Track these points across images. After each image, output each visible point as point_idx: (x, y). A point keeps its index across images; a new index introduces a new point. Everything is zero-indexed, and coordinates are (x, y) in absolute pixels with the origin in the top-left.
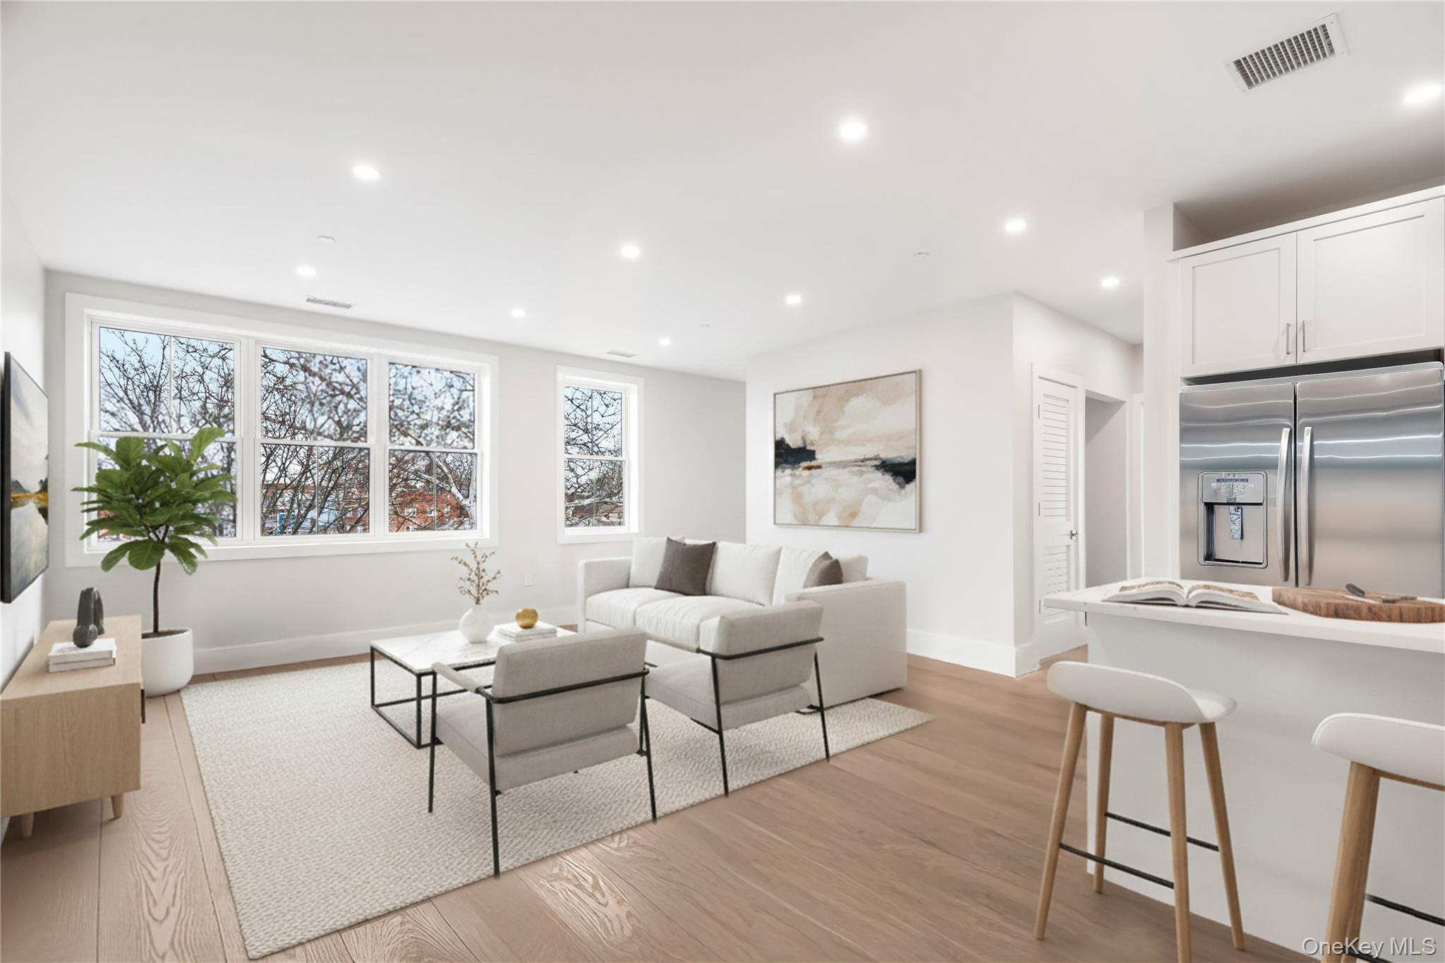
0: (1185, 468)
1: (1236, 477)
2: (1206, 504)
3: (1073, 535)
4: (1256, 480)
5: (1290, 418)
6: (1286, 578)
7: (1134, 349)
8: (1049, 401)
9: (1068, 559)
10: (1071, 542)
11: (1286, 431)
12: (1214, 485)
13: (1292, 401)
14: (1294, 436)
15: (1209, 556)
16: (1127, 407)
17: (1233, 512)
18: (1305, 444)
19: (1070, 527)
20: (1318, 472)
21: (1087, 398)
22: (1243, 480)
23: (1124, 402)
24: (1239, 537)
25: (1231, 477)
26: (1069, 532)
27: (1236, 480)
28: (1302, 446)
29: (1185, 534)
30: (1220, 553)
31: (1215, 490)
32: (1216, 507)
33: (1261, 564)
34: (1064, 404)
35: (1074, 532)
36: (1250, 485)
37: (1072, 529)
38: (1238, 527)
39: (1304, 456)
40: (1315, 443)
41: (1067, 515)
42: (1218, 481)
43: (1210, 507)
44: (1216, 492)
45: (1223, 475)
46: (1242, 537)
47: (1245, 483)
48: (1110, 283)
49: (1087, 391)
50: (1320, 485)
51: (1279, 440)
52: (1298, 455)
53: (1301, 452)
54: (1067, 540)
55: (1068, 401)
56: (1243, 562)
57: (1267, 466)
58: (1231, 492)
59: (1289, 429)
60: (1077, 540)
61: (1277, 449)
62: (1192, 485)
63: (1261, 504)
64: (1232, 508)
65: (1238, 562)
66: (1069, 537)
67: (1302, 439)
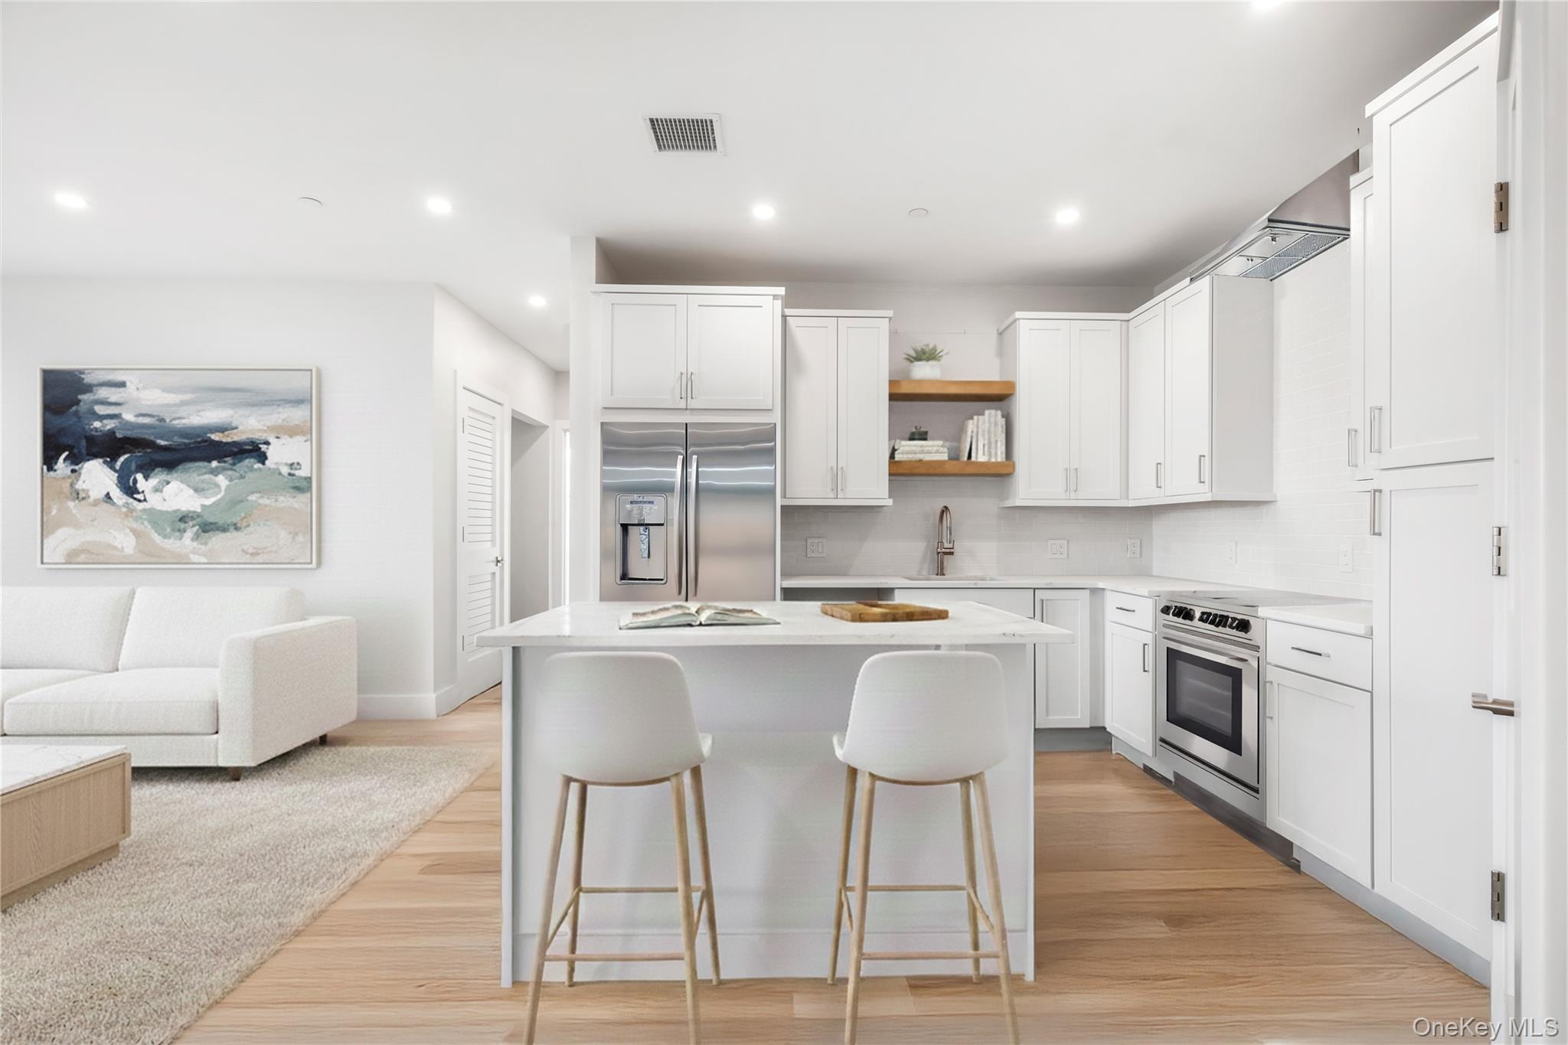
0: (607, 490)
1: (645, 500)
2: (622, 525)
3: (498, 561)
4: (659, 500)
5: (683, 446)
6: (680, 593)
7: (558, 376)
8: (472, 414)
9: (493, 589)
10: (497, 570)
11: (680, 457)
12: (628, 506)
13: (684, 432)
14: (686, 463)
15: (624, 576)
16: (549, 432)
17: (642, 532)
18: (693, 470)
19: (495, 553)
20: (701, 495)
21: (513, 418)
22: (650, 502)
23: (548, 427)
24: (647, 556)
25: (641, 499)
26: (494, 559)
27: (645, 502)
28: (691, 472)
29: (605, 555)
30: (633, 573)
31: (629, 512)
32: (630, 527)
33: (662, 580)
34: (490, 421)
35: (499, 559)
36: (655, 507)
37: (498, 555)
38: (646, 547)
39: (692, 480)
40: (700, 470)
41: (493, 541)
42: (631, 502)
43: (625, 527)
44: (630, 512)
45: (635, 497)
46: (649, 557)
47: (651, 505)
48: (537, 302)
49: (513, 411)
50: (703, 508)
51: (675, 466)
52: (688, 480)
53: (690, 478)
54: (492, 568)
55: (494, 418)
56: (650, 580)
57: (665, 489)
58: (641, 514)
59: (682, 457)
60: (502, 568)
61: (674, 474)
62: (611, 506)
63: (662, 525)
64: (642, 528)
65: (645, 580)
66: (494, 564)
67: (691, 468)
